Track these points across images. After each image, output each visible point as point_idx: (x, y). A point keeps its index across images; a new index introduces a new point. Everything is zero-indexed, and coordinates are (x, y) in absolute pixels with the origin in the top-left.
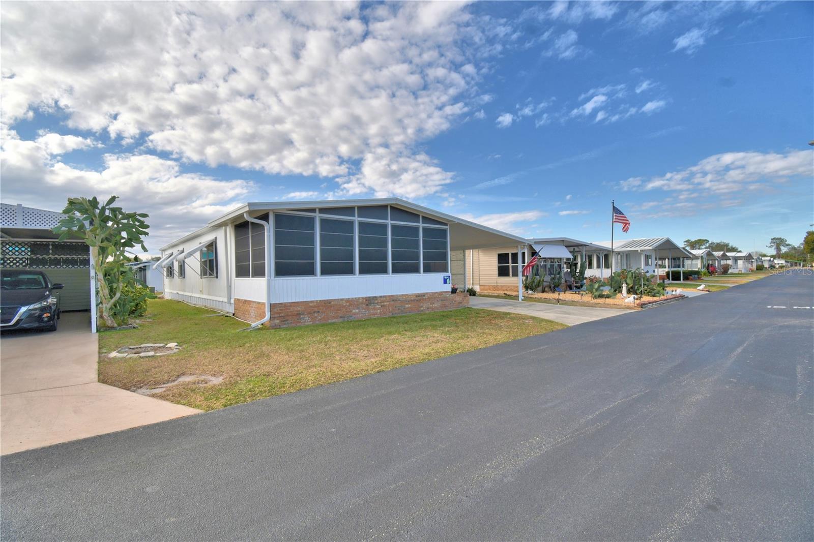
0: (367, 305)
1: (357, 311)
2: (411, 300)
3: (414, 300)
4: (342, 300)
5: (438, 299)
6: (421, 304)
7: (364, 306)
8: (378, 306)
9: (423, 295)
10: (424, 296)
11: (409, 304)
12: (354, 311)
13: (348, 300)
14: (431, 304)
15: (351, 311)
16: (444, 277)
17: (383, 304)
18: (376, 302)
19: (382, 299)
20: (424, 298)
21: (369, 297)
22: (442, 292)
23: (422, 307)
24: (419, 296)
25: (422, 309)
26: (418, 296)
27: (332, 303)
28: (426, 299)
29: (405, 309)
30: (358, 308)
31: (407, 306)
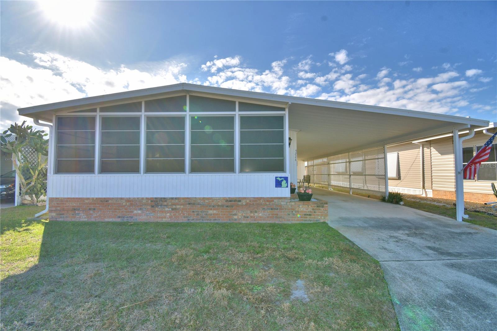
0: (153, 206)
1: (140, 212)
2: (218, 206)
3: (222, 206)
4: (121, 199)
5: (266, 207)
6: (235, 212)
7: (149, 207)
8: (167, 209)
9: (239, 200)
10: (239, 201)
11: (214, 209)
12: (135, 212)
13: (128, 200)
14: (251, 212)
15: (132, 212)
16: (276, 177)
17: (174, 207)
18: (165, 203)
19: (173, 201)
20: (240, 203)
21: (156, 198)
22: (271, 198)
23: (235, 215)
24: (231, 201)
25: (235, 217)
26: (230, 200)
27: (110, 202)
28: (242, 205)
29: (206, 214)
30: (140, 209)
31: (211, 212)
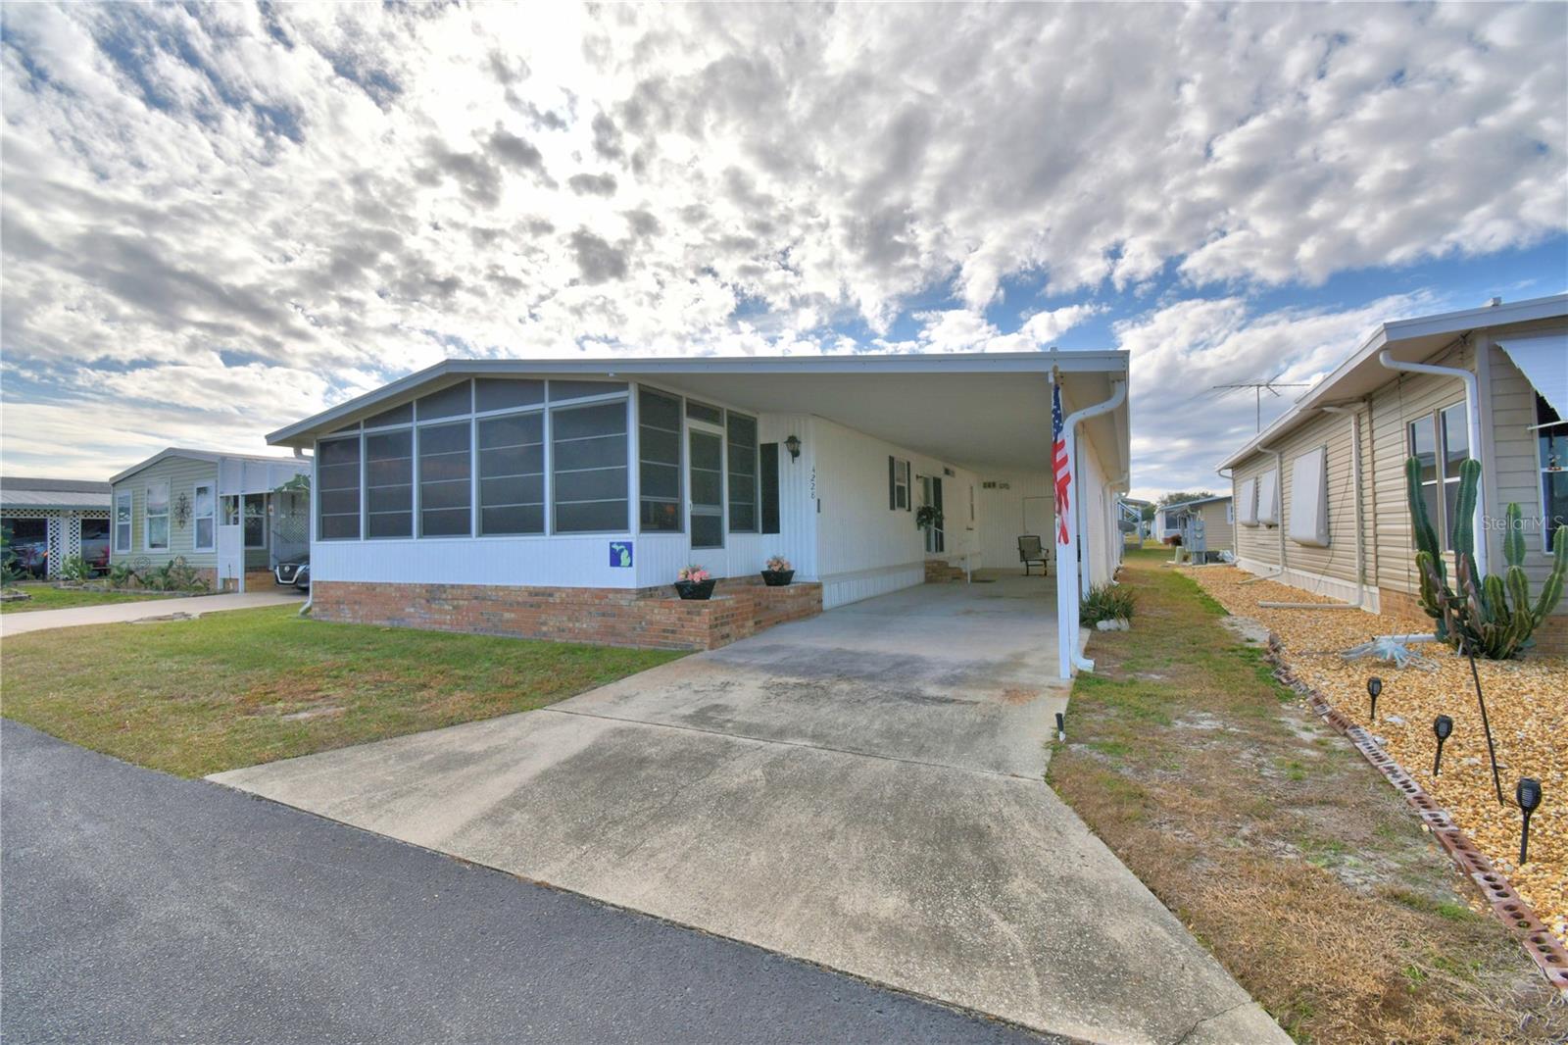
0: (428, 601)
1: (412, 610)
2: (518, 603)
3: (525, 603)
4: (391, 585)
5: (592, 609)
6: (544, 617)
7: (423, 601)
8: (447, 607)
9: (548, 592)
10: (551, 595)
11: (512, 611)
12: (407, 610)
13: (399, 588)
14: (569, 620)
15: (403, 610)
16: (611, 544)
17: (455, 603)
18: (444, 596)
19: (454, 592)
20: (551, 600)
21: (432, 585)
22: (603, 590)
23: (544, 624)
24: (537, 595)
25: (545, 629)
26: (536, 593)
27: (378, 590)
28: (554, 604)
29: (501, 621)
30: (413, 606)
31: (507, 615)
